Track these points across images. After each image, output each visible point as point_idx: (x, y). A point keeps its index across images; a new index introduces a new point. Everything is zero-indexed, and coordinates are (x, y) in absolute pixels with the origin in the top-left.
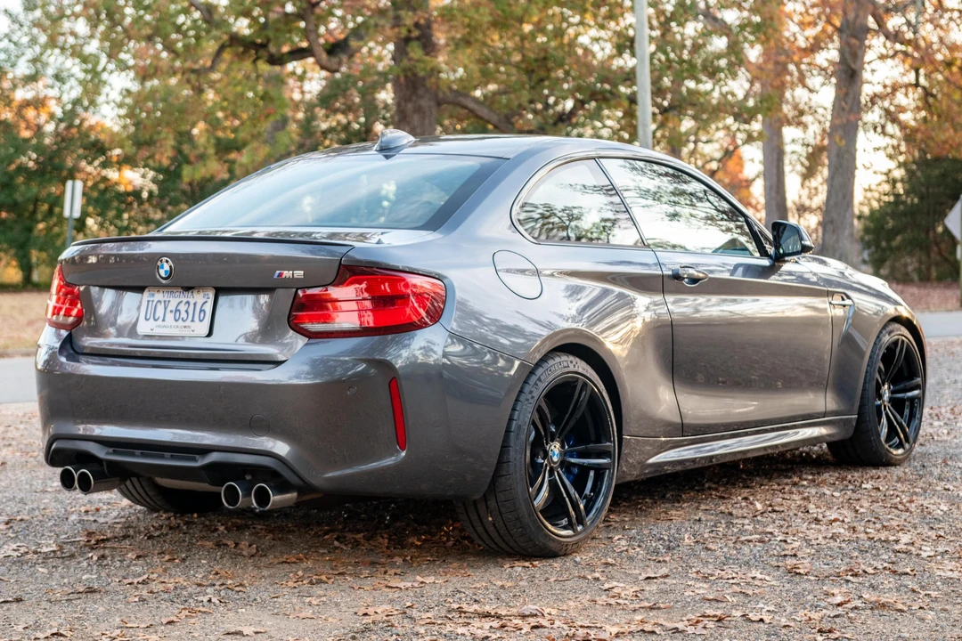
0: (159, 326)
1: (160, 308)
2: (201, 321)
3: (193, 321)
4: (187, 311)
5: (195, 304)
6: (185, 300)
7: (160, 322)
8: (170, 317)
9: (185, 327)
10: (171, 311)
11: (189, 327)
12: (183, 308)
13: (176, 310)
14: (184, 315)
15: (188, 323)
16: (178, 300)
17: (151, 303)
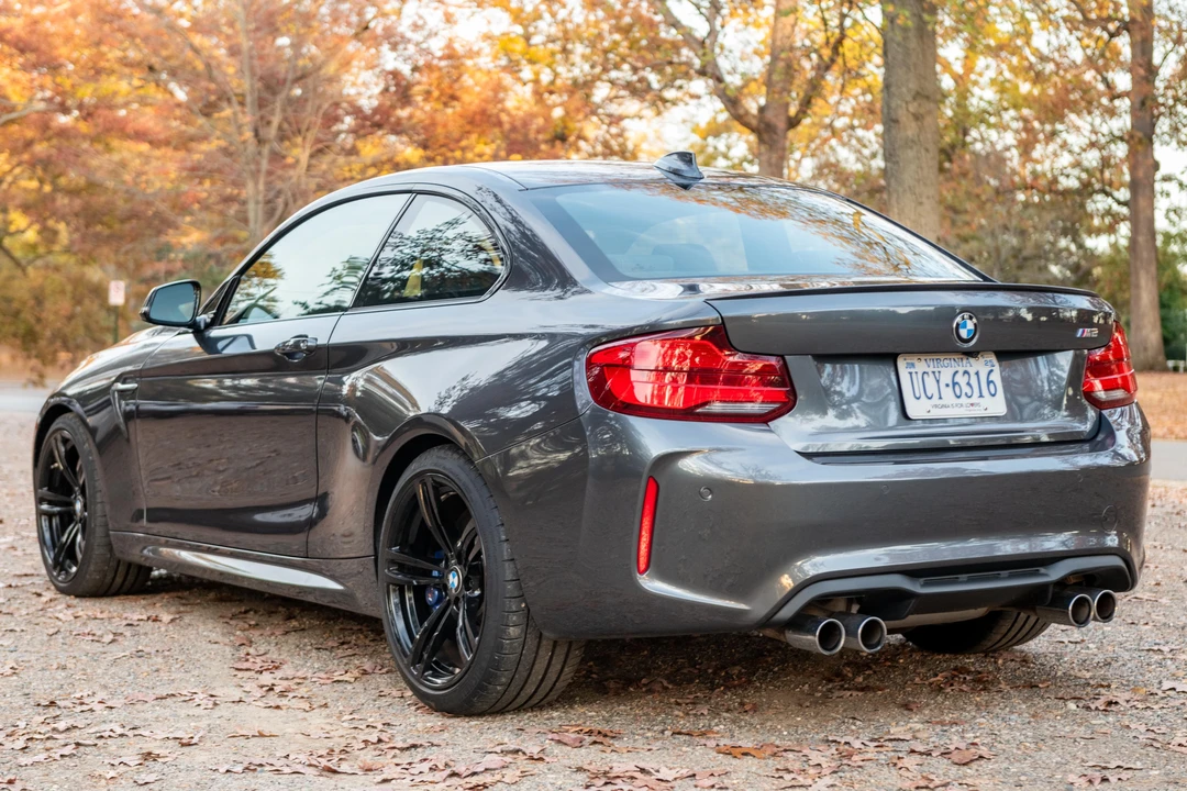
0: (936, 406)
1: (930, 381)
2: (993, 395)
3: (981, 396)
4: (968, 384)
5: (977, 373)
6: (961, 370)
7: (935, 400)
8: (948, 393)
9: (972, 405)
10: (947, 385)
11: (978, 404)
12: (960, 379)
13: (955, 384)
14: (966, 389)
15: (975, 399)
16: (953, 370)
17: (914, 375)
